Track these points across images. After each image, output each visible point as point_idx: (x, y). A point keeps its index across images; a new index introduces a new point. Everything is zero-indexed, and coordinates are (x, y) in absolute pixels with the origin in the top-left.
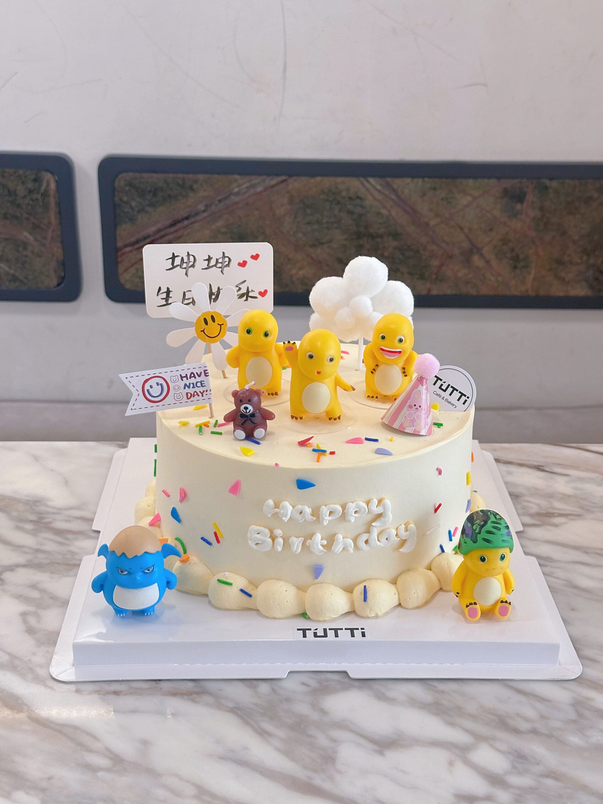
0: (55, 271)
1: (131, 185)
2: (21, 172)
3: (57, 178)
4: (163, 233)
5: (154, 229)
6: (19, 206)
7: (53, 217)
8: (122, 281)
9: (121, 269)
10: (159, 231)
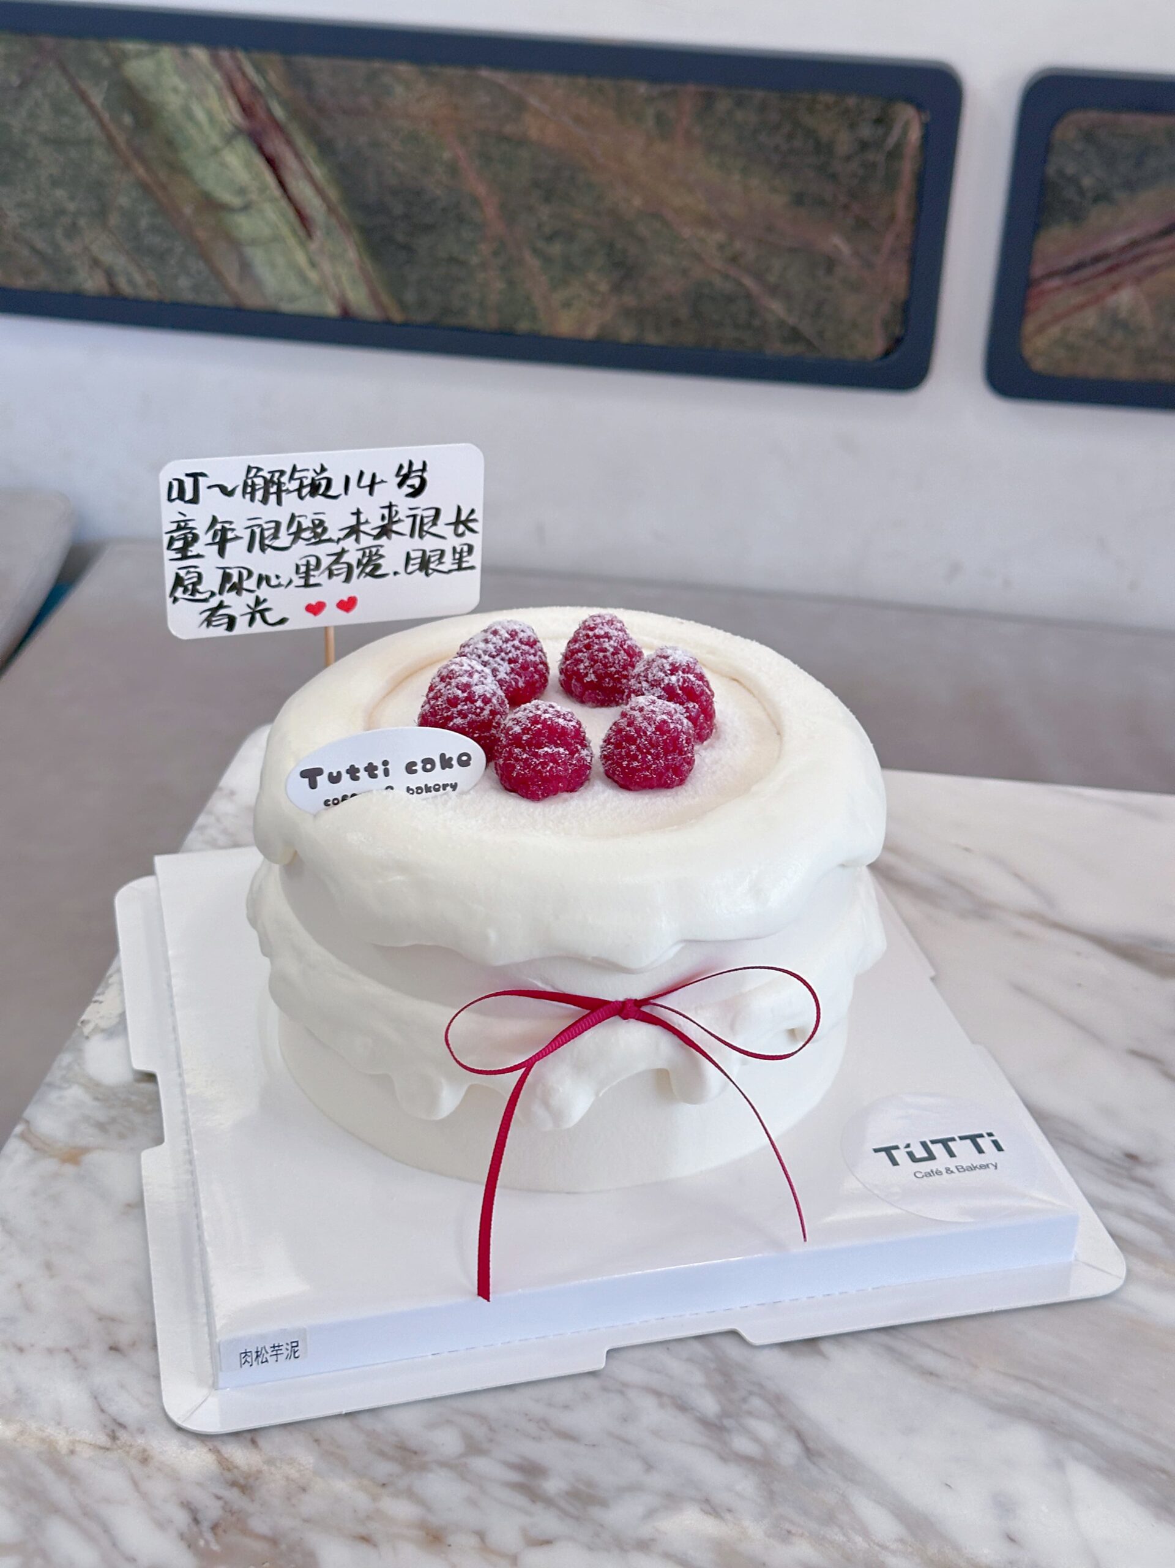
0: (886, 324)
1: (1089, 136)
2: (851, 101)
3: (926, 117)
4: (1138, 250)
5: (1120, 239)
6: (834, 177)
7: (902, 203)
8: (1028, 350)
9: (1030, 325)
10: (1134, 244)
